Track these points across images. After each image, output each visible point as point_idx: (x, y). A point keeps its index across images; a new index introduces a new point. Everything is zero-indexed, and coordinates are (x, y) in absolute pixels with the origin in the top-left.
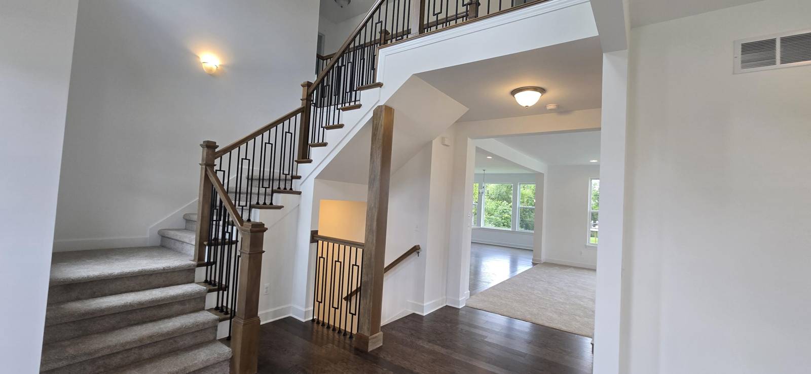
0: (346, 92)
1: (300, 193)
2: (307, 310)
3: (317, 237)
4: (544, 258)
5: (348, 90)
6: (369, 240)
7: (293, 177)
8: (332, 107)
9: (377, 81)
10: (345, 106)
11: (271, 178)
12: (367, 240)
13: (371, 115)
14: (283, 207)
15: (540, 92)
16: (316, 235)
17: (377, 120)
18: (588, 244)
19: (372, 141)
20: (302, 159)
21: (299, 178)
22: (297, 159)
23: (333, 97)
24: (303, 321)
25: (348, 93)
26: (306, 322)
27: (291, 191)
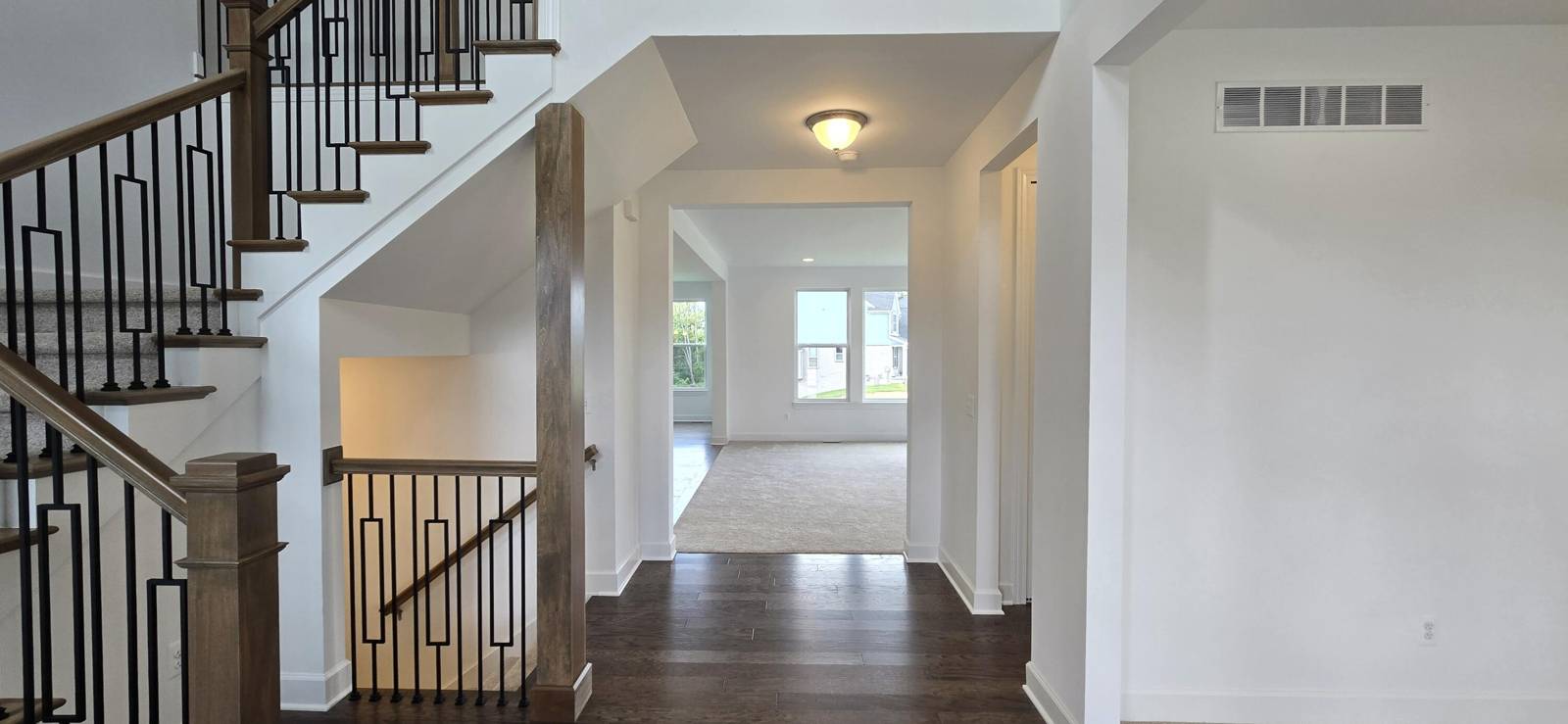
0: (418, 52)
1: (259, 343)
2: (330, 674)
3: (343, 465)
4: (730, 433)
5: (426, 47)
6: (549, 452)
7: (224, 296)
8: (367, 93)
9: (542, 36)
10: (418, 89)
11: (115, 297)
12: (544, 453)
13: (528, 124)
14: (213, 389)
15: (860, 123)
16: (337, 461)
17: (550, 142)
18: (796, 402)
19: (539, 195)
20: (255, 238)
21: (254, 295)
22: (231, 239)
23: (369, 61)
24: (325, 707)
25: (426, 54)
26: (333, 709)
27: (225, 338)
